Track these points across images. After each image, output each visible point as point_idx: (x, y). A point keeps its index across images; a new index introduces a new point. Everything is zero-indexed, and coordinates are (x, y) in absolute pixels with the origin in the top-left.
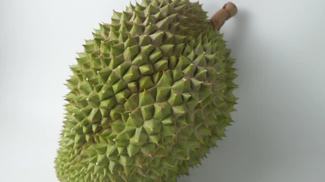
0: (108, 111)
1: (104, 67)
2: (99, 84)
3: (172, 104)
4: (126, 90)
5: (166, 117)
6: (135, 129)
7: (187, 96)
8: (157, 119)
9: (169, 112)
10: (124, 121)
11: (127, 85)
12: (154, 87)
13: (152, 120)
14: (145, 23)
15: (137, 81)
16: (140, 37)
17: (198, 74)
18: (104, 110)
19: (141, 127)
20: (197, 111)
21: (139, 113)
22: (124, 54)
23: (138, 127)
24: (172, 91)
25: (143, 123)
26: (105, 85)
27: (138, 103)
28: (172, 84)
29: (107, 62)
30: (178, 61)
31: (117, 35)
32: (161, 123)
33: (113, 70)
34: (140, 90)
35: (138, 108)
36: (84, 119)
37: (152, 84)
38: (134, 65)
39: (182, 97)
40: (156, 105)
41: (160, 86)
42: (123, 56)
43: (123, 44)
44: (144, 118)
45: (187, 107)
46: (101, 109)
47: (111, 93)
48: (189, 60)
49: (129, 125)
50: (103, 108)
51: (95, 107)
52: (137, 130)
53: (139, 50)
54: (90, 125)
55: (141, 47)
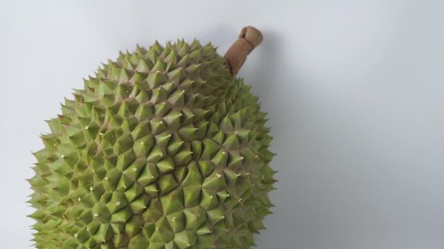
0: (122, 226)
1: (110, 168)
2: (107, 193)
3: (206, 209)
4: (145, 197)
5: (201, 226)
6: (164, 246)
7: (223, 195)
8: (191, 229)
9: (204, 219)
10: (147, 236)
11: (144, 190)
12: (180, 188)
13: (185, 231)
14: (154, 99)
15: (156, 182)
16: (152, 122)
17: (232, 163)
18: (118, 225)
19: (172, 242)
20: (235, 210)
21: (166, 225)
22: (134, 148)
23: (167, 242)
24: (204, 191)
25: (173, 237)
26: (115, 194)
27: (162, 212)
28: (202, 181)
29: (114, 161)
30: (203, 147)
31: (119, 121)
32: (196, 234)
33: (124, 172)
34: (161, 194)
35: (163, 218)
36: (90, 240)
37: (175, 184)
38: (150, 162)
39: (218, 197)
40: (187, 212)
41: (187, 185)
42: (133, 151)
43: (130, 135)
44: (174, 230)
45: (225, 209)
46: (113, 225)
47: (125, 203)
48: (217, 143)
49: (154, 241)
50: (115, 223)
51: (104, 223)
52: (166, 246)
53: (154, 141)
54: (97, 245)
55: (157, 137)
